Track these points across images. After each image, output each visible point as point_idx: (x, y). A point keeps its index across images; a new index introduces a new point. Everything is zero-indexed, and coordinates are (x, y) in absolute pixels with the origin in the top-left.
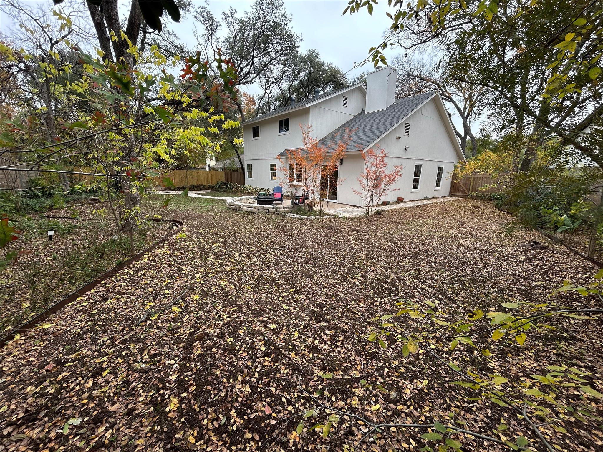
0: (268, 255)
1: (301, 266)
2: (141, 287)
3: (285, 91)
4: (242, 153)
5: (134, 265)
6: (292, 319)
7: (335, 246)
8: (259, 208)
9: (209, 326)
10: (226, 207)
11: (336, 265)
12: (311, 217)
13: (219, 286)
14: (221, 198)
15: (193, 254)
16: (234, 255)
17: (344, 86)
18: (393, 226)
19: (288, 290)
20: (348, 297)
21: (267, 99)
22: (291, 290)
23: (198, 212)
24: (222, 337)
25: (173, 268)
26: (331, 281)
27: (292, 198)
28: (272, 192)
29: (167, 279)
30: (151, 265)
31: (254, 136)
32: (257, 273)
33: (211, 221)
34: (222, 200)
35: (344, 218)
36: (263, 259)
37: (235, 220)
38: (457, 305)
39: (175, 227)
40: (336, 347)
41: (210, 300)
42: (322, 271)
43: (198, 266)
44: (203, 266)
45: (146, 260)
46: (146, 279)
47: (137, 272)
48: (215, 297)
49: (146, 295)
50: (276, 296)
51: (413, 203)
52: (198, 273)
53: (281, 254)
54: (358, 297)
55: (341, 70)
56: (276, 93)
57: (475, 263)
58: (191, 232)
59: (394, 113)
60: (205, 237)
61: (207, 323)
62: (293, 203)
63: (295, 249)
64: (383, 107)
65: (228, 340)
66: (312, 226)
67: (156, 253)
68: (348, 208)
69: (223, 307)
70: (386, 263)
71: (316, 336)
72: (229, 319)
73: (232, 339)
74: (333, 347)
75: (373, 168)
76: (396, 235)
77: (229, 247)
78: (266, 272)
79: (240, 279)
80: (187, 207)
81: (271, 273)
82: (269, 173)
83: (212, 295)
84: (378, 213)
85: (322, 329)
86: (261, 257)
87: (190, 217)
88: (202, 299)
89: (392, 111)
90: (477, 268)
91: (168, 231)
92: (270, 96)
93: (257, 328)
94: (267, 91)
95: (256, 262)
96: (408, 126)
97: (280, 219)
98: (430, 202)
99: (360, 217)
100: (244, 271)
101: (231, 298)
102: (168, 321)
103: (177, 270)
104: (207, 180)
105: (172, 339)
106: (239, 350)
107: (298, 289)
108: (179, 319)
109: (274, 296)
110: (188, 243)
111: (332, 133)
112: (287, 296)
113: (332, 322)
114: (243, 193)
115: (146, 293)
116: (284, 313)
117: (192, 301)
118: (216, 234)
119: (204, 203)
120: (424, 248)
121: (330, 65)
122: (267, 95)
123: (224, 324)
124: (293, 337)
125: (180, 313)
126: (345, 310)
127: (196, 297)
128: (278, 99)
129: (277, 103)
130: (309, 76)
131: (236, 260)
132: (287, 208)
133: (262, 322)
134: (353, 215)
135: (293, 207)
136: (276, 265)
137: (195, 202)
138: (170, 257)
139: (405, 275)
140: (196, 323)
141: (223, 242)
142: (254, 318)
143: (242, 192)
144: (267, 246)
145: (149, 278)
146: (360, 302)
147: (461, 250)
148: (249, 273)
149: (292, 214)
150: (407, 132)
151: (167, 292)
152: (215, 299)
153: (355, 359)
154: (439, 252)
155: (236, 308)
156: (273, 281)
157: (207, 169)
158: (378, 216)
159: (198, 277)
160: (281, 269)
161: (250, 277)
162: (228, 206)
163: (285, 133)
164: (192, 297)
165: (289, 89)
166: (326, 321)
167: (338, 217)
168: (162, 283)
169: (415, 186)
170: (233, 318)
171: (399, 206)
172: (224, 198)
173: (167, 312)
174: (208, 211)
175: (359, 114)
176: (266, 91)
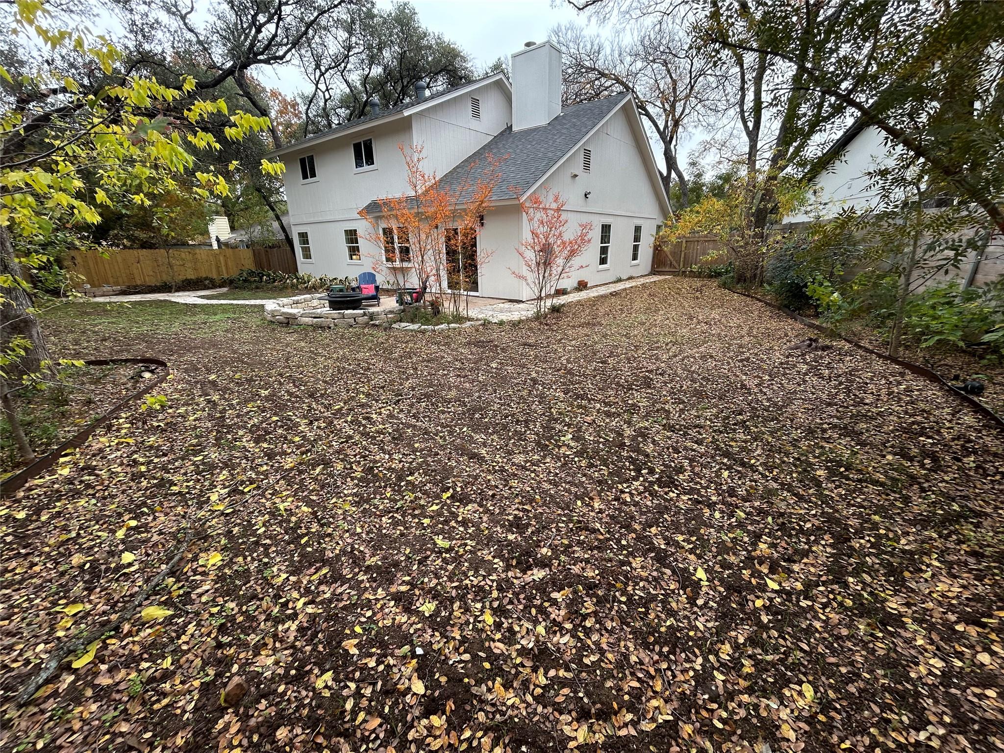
0: (374, 416)
1: (451, 433)
2: (48, 555)
3: (355, 87)
4: (286, 213)
5: (30, 489)
6: (465, 574)
7: (502, 380)
8: (336, 316)
9: (257, 650)
10: (264, 319)
11: (518, 421)
12: (442, 326)
13: (272, 514)
14: (253, 302)
15: (197, 437)
16: (297, 425)
17: (469, 81)
18: (586, 331)
19: (438, 497)
20: (566, 490)
21: (322, 104)
22: (445, 496)
23: (204, 334)
24: (300, 678)
25: (144, 483)
26: (519, 459)
27: (399, 293)
28: (354, 284)
29: (126, 517)
30: (81, 482)
31: (305, 177)
32: (359, 462)
33: (235, 352)
34: (255, 306)
35: (501, 323)
36: (365, 426)
37: (287, 345)
38: (760, 473)
39: (147, 375)
40: (588, 632)
41: (253, 559)
42: (495, 437)
43: (211, 467)
44: (226, 465)
45: (66, 472)
46: (65, 529)
47: (38, 512)
48: (267, 547)
49: (63, 581)
50: (414, 516)
51: (603, 288)
52: (213, 486)
53: (402, 411)
54: (586, 488)
55: (460, 49)
56: (338, 91)
57: (743, 386)
58: (188, 382)
59: (564, 131)
60: (225, 390)
61: (253, 639)
62: (401, 301)
63: (427, 396)
64: (541, 120)
65: (319, 684)
66: (447, 344)
67: (96, 446)
68: (502, 305)
69: (292, 573)
70: (606, 404)
71: (534, 611)
72: (310, 609)
73: (328, 676)
74: (581, 635)
75: (541, 230)
76: (598, 346)
77: (283, 407)
78: (378, 457)
79: (322, 487)
80: (176, 327)
81: (391, 460)
82: (343, 247)
83: (257, 543)
84: (555, 309)
85: (541, 587)
86: (359, 424)
87: (183, 347)
88: (231, 562)
89: (559, 127)
90: (750, 395)
91: (129, 385)
92: (327, 96)
93: (388, 622)
94: (319, 86)
95: (351, 437)
96: (587, 153)
97: (381, 335)
98: (628, 285)
99: (528, 320)
100: (327, 464)
101: (307, 544)
102: (132, 661)
103: (155, 485)
104: (218, 268)
105: (145, 724)
106: (354, 713)
107: (458, 489)
108: (165, 646)
109: (409, 518)
110: (182, 410)
111: (457, 167)
112: (439, 513)
113: (555, 562)
114: (297, 288)
115: (62, 574)
116: (445, 560)
117: (204, 574)
118: (250, 381)
119: (215, 314)
120: (654, 367)
121: (439, 38)
122: (321, 94)
123: (301, 630)
124: (482, 630)
125: (168, 620)
126: (571, 525)
127: (215, 559)
128: (344, 102)
129: (343, 112)
130: (402, 57)
131: (304, 438)
132: (391, 312)
133: (397, 598)
134: (516, 317)
135: (403, 311)
136: (398, 438)
137: (194, 315)
138: (135, 452)
139: (647, 424)
140: (220, 645)
141: (267, 399)
142: (375, 590)
143: (294, 287)
144: (368, 395)
145: (74, 524)
146: (591, 499)
147: (711, 363)
148: (339, 466)
149: (403, 324)
150: (587, 166)
151: (127, 557)
152: (267, 555)
153: (641, 663)
154: (679, 371)
155: (325, 571)
156: (400, 478)
157: (215, 246)
158: (556, 314)
159: (214, 497)
160: (410, 445)
161: (344, 478)
162: (269, 317)
163: (366, 168)
164: (201, 562)
165: (364, 84)
166: (543, 563)
167: (489, 322)
168: (113, 532)
169: (603, 261)
170: (322, 602)
171: (583, 295)
172: (258, 302)
173: (126, 627)
174: (227, 331)
175: (502, 133)
176: (317, 85)
